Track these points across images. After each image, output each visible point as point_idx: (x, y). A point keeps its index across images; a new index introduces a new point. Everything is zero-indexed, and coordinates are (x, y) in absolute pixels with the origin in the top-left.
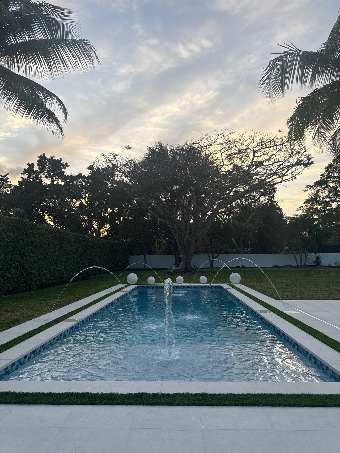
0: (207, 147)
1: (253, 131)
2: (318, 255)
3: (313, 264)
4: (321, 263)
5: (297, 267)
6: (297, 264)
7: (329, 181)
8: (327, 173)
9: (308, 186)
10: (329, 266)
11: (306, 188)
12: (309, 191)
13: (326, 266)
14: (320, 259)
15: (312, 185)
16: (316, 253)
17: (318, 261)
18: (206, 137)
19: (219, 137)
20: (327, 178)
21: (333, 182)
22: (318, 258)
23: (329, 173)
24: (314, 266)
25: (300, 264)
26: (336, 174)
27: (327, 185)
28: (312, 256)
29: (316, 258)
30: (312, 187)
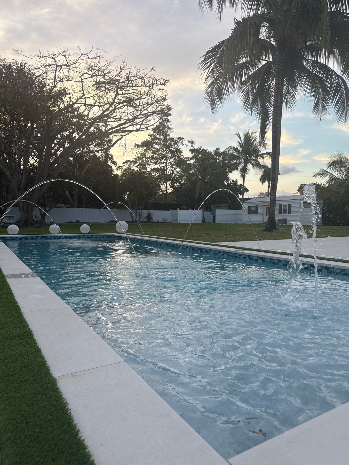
0: (63, 67)
1: (123, 61)
2: (150, 211)
3: (145, 220)
4: (152, 219)
5: (133, 222)
6: (133, 219)
7: (154, 143)
8: (154, 134)
9: (136, 144)
10: (158, 222)
11: (133, 146)
12: (136, 149)
13: (156, 222)
14: (151, 216)
15: (140, 144)
16: (149, 210)
17: (149, 217)
18: (64, 54)
19: (82, 58)
20: (153, 139)
21: (158, 144)
22: (149, 214)
23: (156, 135)
24: (146, 222)
25: (135, 220)
26: (162, 137)
27: (152, 147)
28: (145, 212)
29: (148, 214)
30: (138, 146)
